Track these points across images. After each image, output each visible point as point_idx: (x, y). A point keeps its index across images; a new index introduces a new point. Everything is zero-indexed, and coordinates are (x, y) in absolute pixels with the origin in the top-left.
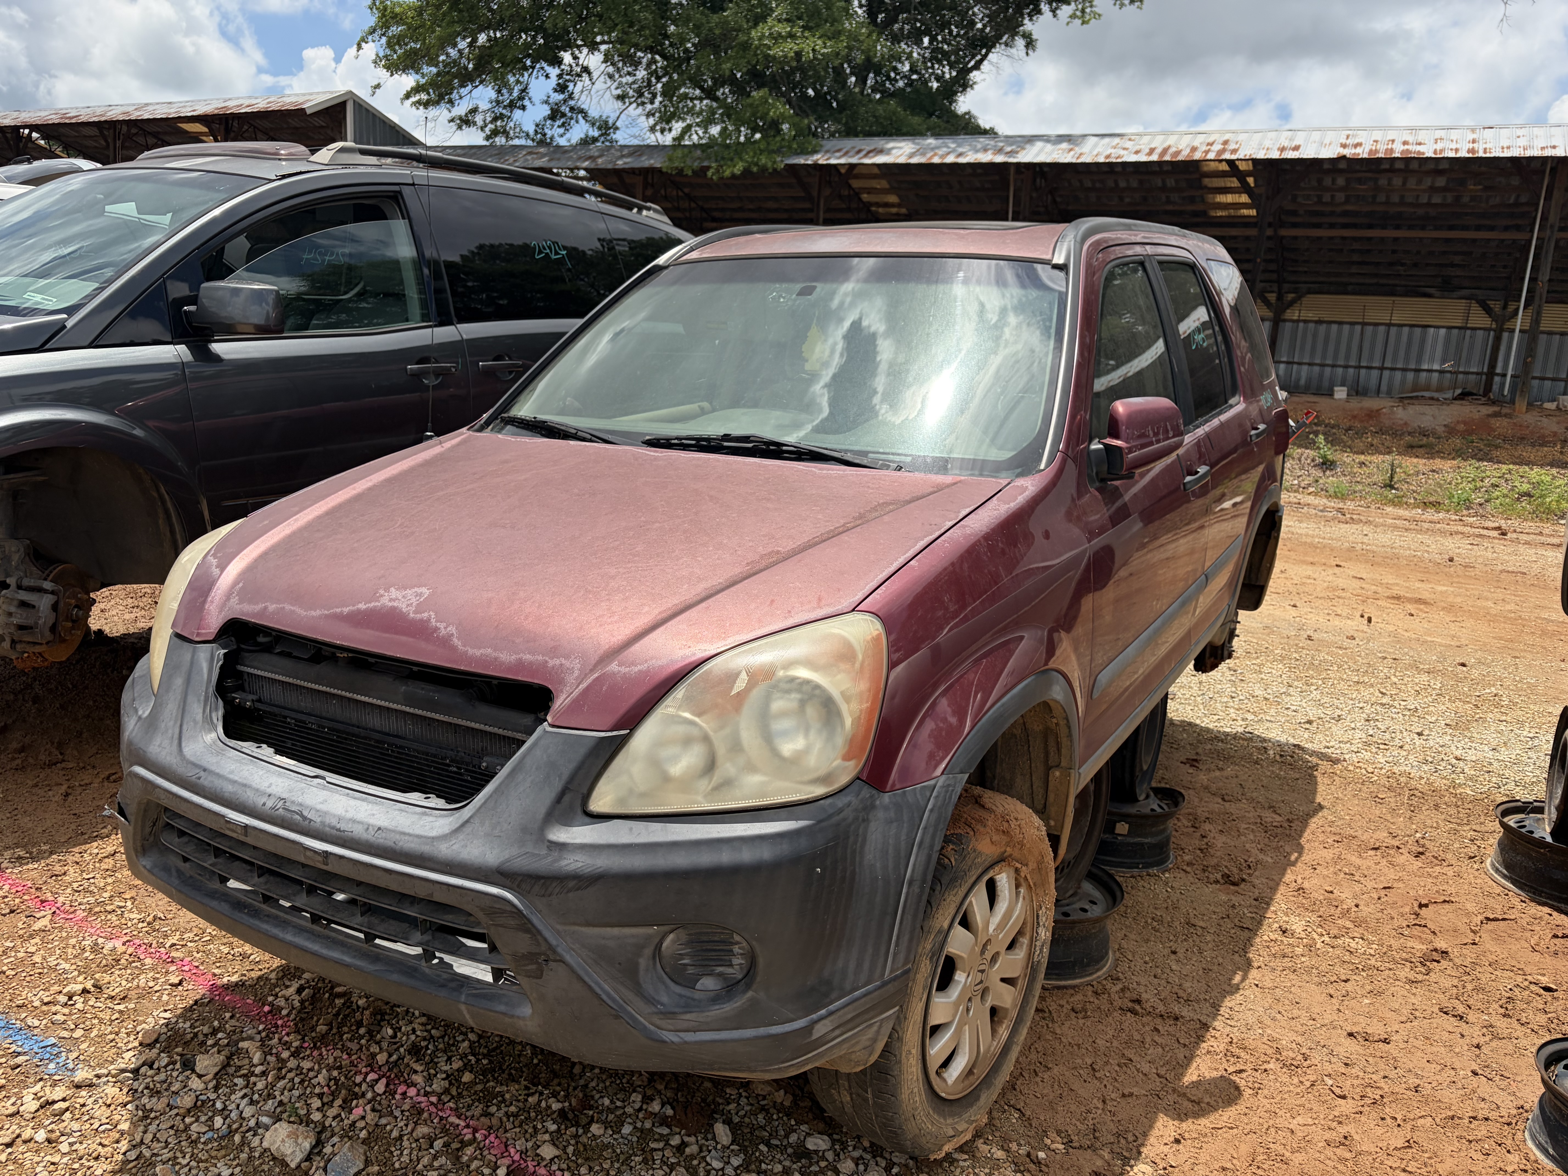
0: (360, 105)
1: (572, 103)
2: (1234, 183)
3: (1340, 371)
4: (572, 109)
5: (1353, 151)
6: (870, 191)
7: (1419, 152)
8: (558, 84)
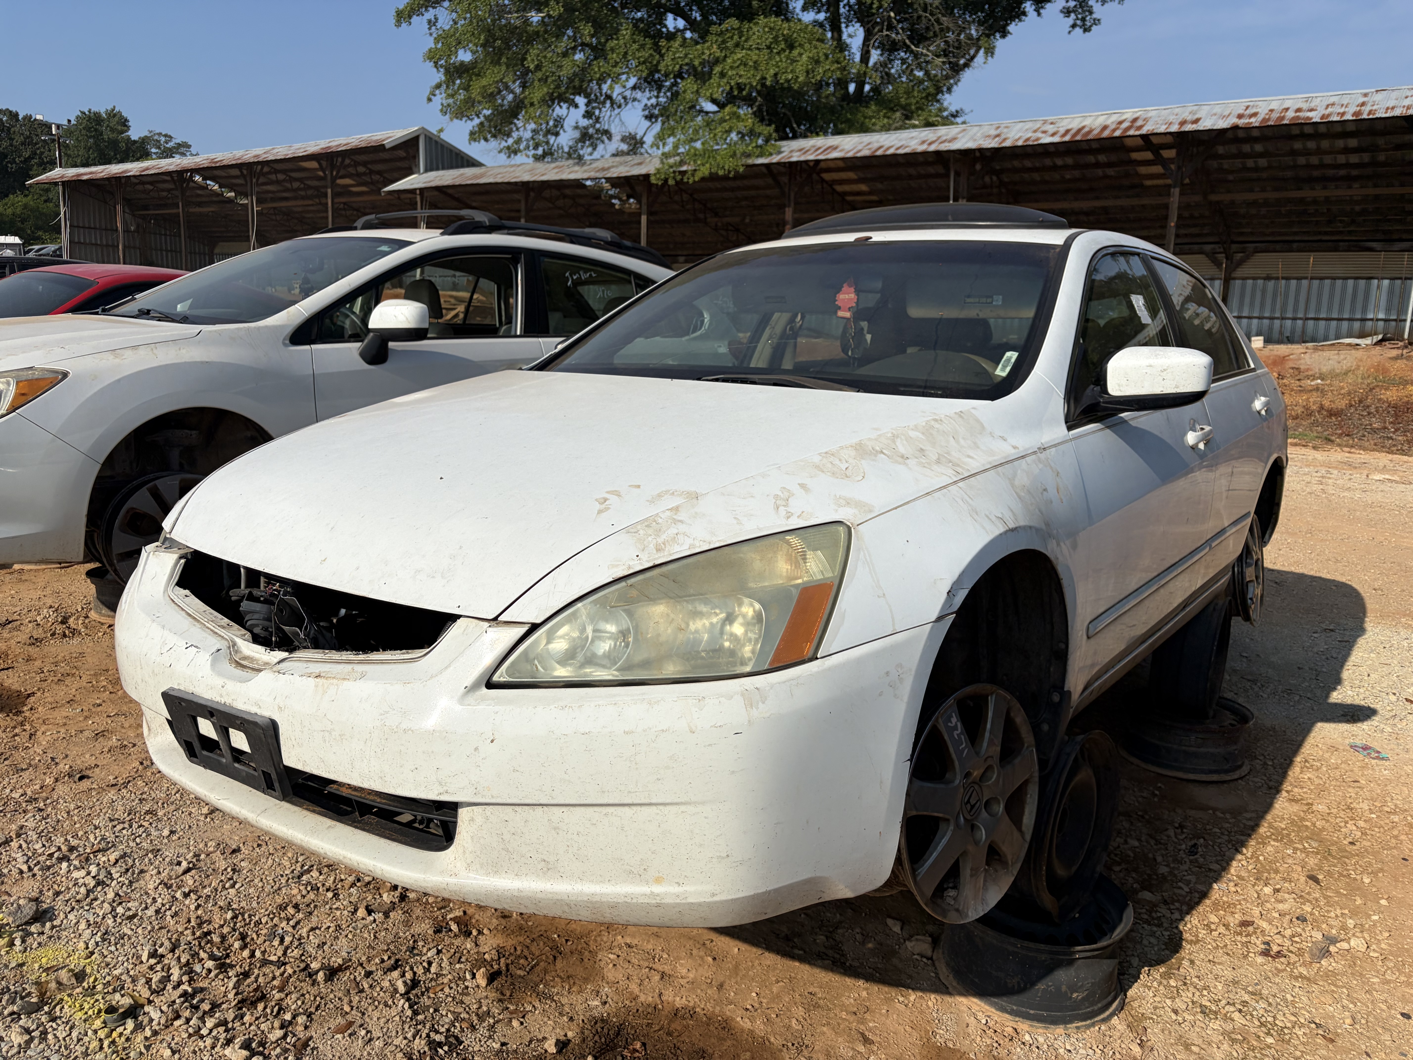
0: (430, 139)
1: (598, 126)
2: (1148, 155)
3: (1289, 323)
4: (598, 131)
5: (1247, 121)
6: (841, 182)
7: (1308, 118)
8: (587, 112)
